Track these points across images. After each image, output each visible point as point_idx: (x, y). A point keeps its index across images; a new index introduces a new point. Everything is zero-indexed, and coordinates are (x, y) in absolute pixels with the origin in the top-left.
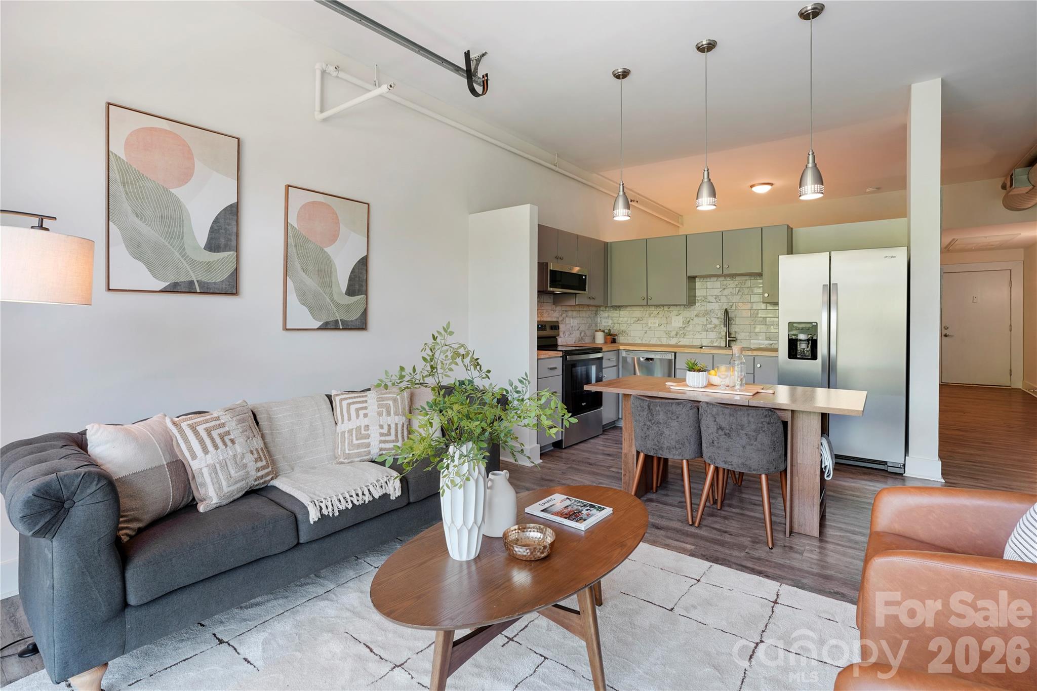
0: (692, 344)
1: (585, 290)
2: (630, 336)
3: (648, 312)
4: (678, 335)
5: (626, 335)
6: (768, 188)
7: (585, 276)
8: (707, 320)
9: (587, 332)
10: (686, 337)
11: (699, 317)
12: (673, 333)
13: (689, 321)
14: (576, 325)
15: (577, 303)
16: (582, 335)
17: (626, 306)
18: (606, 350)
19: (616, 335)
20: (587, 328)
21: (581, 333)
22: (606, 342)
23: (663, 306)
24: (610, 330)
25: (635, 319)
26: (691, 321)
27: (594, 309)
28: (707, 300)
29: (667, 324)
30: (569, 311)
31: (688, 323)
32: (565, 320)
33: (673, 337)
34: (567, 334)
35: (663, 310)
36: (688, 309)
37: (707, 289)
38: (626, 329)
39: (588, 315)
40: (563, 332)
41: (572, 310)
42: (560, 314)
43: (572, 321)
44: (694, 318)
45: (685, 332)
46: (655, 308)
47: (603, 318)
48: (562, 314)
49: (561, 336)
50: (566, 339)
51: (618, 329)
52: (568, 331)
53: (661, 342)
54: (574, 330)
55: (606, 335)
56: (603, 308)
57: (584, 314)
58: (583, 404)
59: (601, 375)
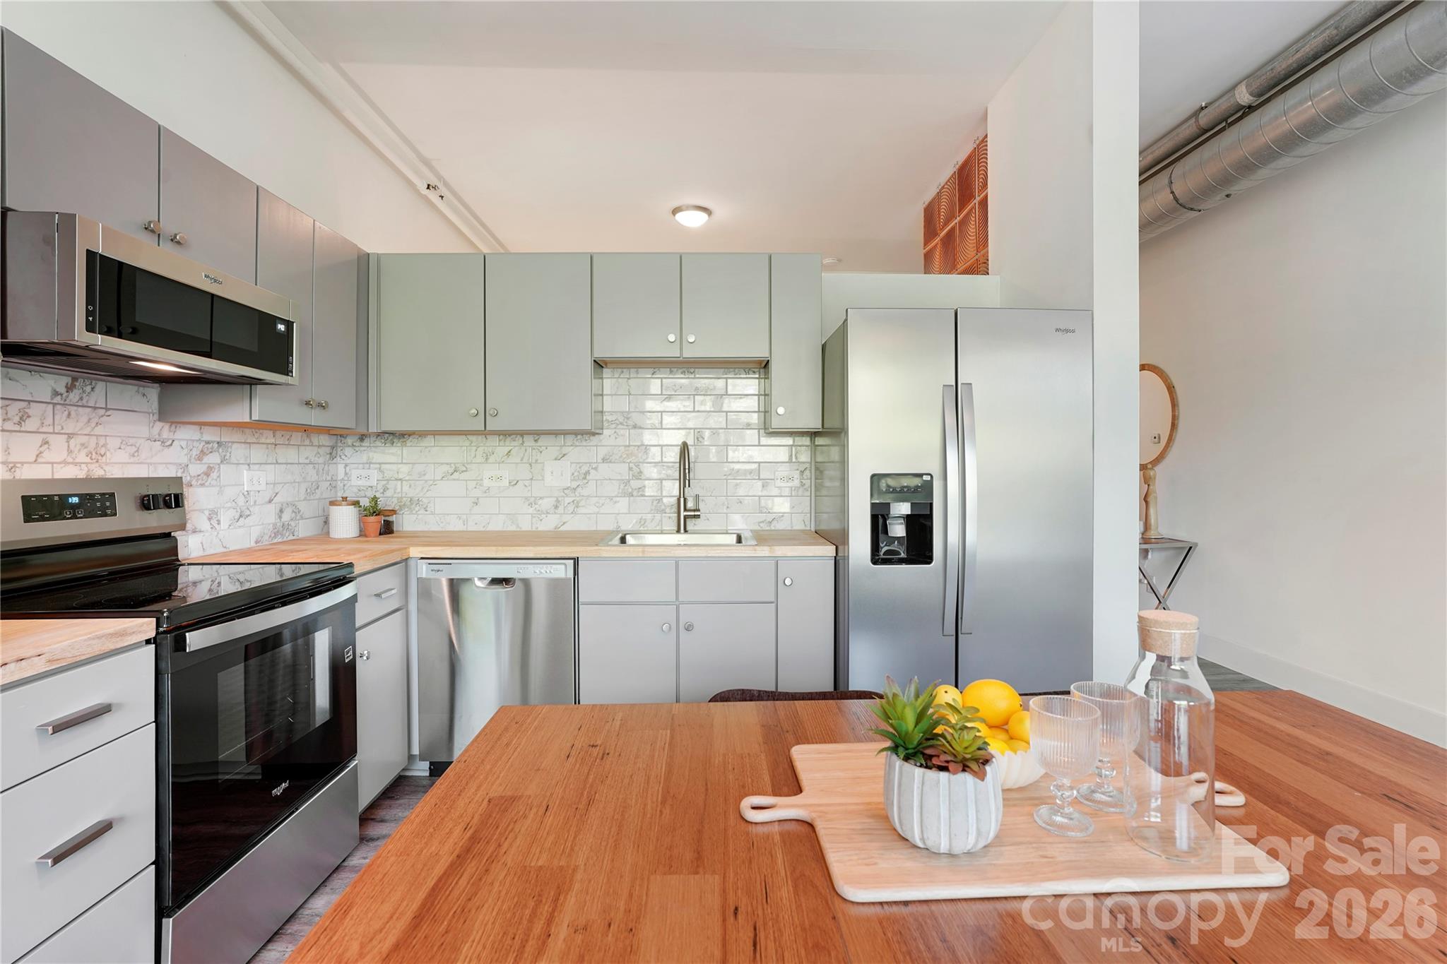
1: (287, 371)
2: (433, 514)
3: (481, 449)
4: (561, 507)
5: (422, 511)
6: (703, 217)
7: (289, 325)
8: (630, 469)
9: (303, 506)
10: (581, 510)
11: (610, 462)
12: (546, 504)
13: (588, 473)
14: (263, 487)
15: (256, 417)
16: (286, 517)
17: (422, 434)
18: (369, 568)
19: (394, 512)
20: (302, 496)
21: (281, 511)
22: (363, 533)
23: (522, 434)
24: (375, 500)
25: (445, 468)
26: (592, 472)
27: (325, 440)
28: (630, 423)
29: (532, 479)
30: (235, 446)
31: (585, 478)
32: (214, 475)
33: (548, 513)
34: (226, 517)
35: (522, 444)
36: (584, 443)
37: (630, 396)
38: (421, 494)
39: (307, 458)
40: (207, 513)
41: (245, 443)
42: (195, 452)
43: (246, 474)
44: (600, 464)
45: (578, 499)
46: (500, 441)
47: (353, 466)
48: (202, 453)
49: (198, 527)
50: (221, 535)
51: (399, 495)
52: (228, 508)
53: (518, 526)
54: (255, 502)
55: (364, 515)
56: (352, 439)
57: (293, 455)
58: (274, 793)
59: (349, 655)
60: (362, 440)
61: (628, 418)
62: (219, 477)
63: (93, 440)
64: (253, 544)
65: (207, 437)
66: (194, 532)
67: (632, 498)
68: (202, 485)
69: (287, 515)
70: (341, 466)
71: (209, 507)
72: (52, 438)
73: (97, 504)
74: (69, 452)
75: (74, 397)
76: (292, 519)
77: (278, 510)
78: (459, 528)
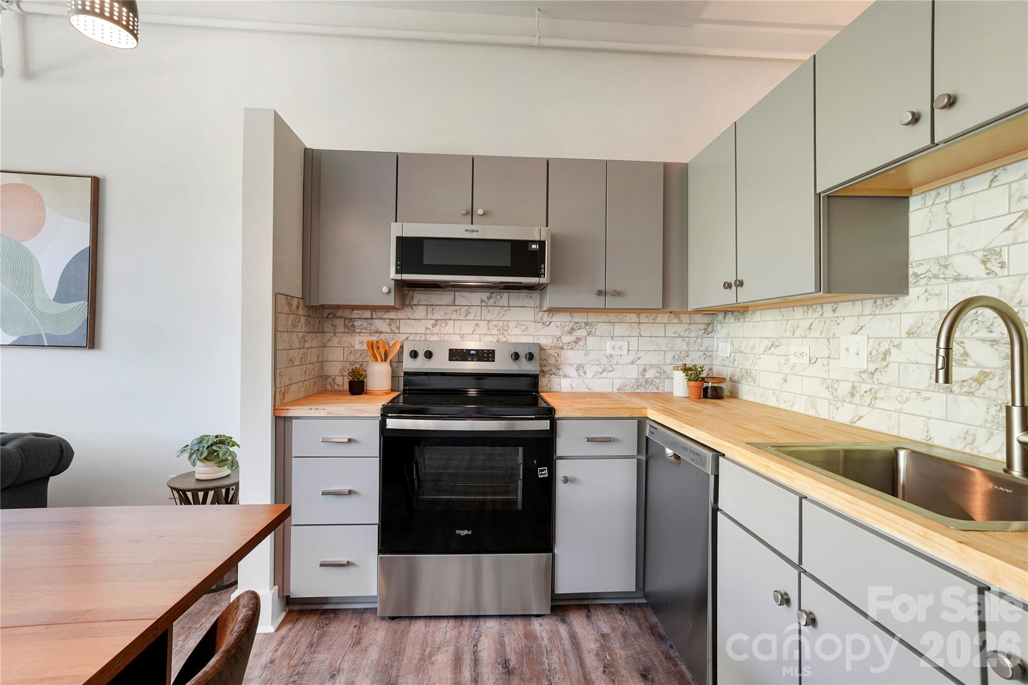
0: (895, 433)
1: (539, 275)
2: (759, 386)
3: (790, 322)
4: (857, 396)
7: (542, 244)
10: (879, 404)
11: (918, 337)
12: (844, 389)
13: (887, 353)
19: (737, 380)
20: (669, 361)
22: (689, 395)
25: (767, 342)
26: (894, 351)
27: (698, 319)
28: (950, 273)
29: (830, 358)
30: (599, 325)
31: (884, 359)
32: (582, 343)
33: (844, 401)
34: (590, 371)
35: (822, 315)
36: (885, 311)
37: (952, 230)
38: (751, 368)
39: (675, 333)
40: (575, 366)
41: (609, 322)
42: (567, 329)
43: (609, 344)
44: (904, 341)
45: (876, 387)
46: (804, 312)
47: (720, 339)
48: (572, 329)
49: (568, 374)
50: (587, 381)
51: (740, 367)
52: (593, 365)
53: (817, 412)
54: (617, 362)
55: (689, 380)
56: (721, 317)
57: (658, 330)
58: (458, 532)
59: (543, 473)
60: (725, 317)
61: (946, 267)
62: (586, 344)
63: (501, 323)
64: (615, 390)
65: (576, 320)
66: (565, 376)
67: (951, 397)
68: (571, 349)
69: (650, 374)
70: (715, 339)
71: (578, 363)
72: (480, 323)
73: (486, 355)
74: (489, 329)
75: (491, 302)
76: (656, 378)
77: (641, 369)
78: (774, 404)
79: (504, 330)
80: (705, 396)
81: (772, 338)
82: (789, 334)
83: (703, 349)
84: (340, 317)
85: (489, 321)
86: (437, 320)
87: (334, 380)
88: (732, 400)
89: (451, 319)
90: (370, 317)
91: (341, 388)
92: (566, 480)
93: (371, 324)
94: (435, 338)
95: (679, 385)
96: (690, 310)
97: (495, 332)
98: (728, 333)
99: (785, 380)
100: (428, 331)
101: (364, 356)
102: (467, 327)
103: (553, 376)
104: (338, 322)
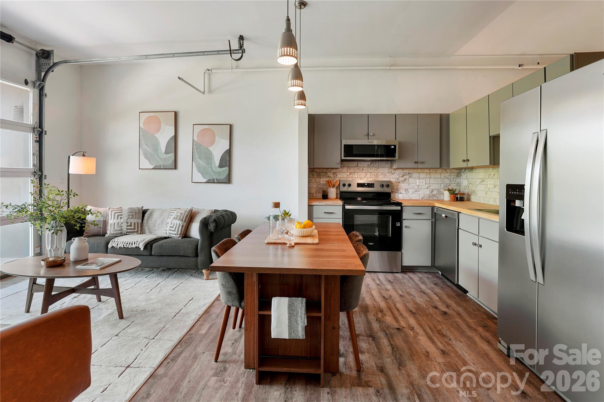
7: (394, 146)
14: (424, 184)
18: (410, 205)
20: (442, 187)
22: (451, 200)
27: (453, 171)
30: (414, 174)
32: (407, 181)
34: (411, 191)
38: (475, 189)
39: (445, 176)
40: (404, 189)
41: (418, 173)
42: (401, 175)
43: (418, 181)
47: (463, 179)
48: (403, 175)
49: (402, 192)
50: (409, 195)
51: (471, 189)
52: (412, 189)
53: (496, 204)
54: (421, 188)
55: (451, 194)
56: (463, 170)
57: (438, 176)
58: (369, 243)
59: (398, 224)
60: (465, 170)
62: (409, 181)
63: (376, 173)
64: (420, 199)
65: (404, 172)
66: (400, 193)
68: (403, 183)
69: (435, 192)
70: (461, 179)
71: (405, 188)
72: (367, 173)
73: (371, 185)
74: (371, 176)
75: (372, 165)
76: (437, 194)
77: (431, 191)
78: (483, 202)
79: (377, 176)
80: (457, 200)
81: (482, 178)
82: (487, 177)
83: (457, 183)
84: (315, 172)
85: (371, 173)
86: (351, 172)
87: (313, 194)
88: (468, 202)
89: (356, 172)
90: (326, 171)
91: (316, 197)
92: (406, 227)
93: (326, 174)
94: (350, 179)
95: (447, 196)
96: (450, 168)
97: (373, 177)
98: (466, 177)
99: (486, 193)
100: (348, 177)
101: (324, 186)
102: (363, 175)
103: (396, 193)
104: (314, 173)
